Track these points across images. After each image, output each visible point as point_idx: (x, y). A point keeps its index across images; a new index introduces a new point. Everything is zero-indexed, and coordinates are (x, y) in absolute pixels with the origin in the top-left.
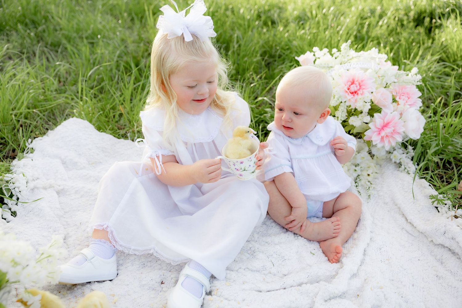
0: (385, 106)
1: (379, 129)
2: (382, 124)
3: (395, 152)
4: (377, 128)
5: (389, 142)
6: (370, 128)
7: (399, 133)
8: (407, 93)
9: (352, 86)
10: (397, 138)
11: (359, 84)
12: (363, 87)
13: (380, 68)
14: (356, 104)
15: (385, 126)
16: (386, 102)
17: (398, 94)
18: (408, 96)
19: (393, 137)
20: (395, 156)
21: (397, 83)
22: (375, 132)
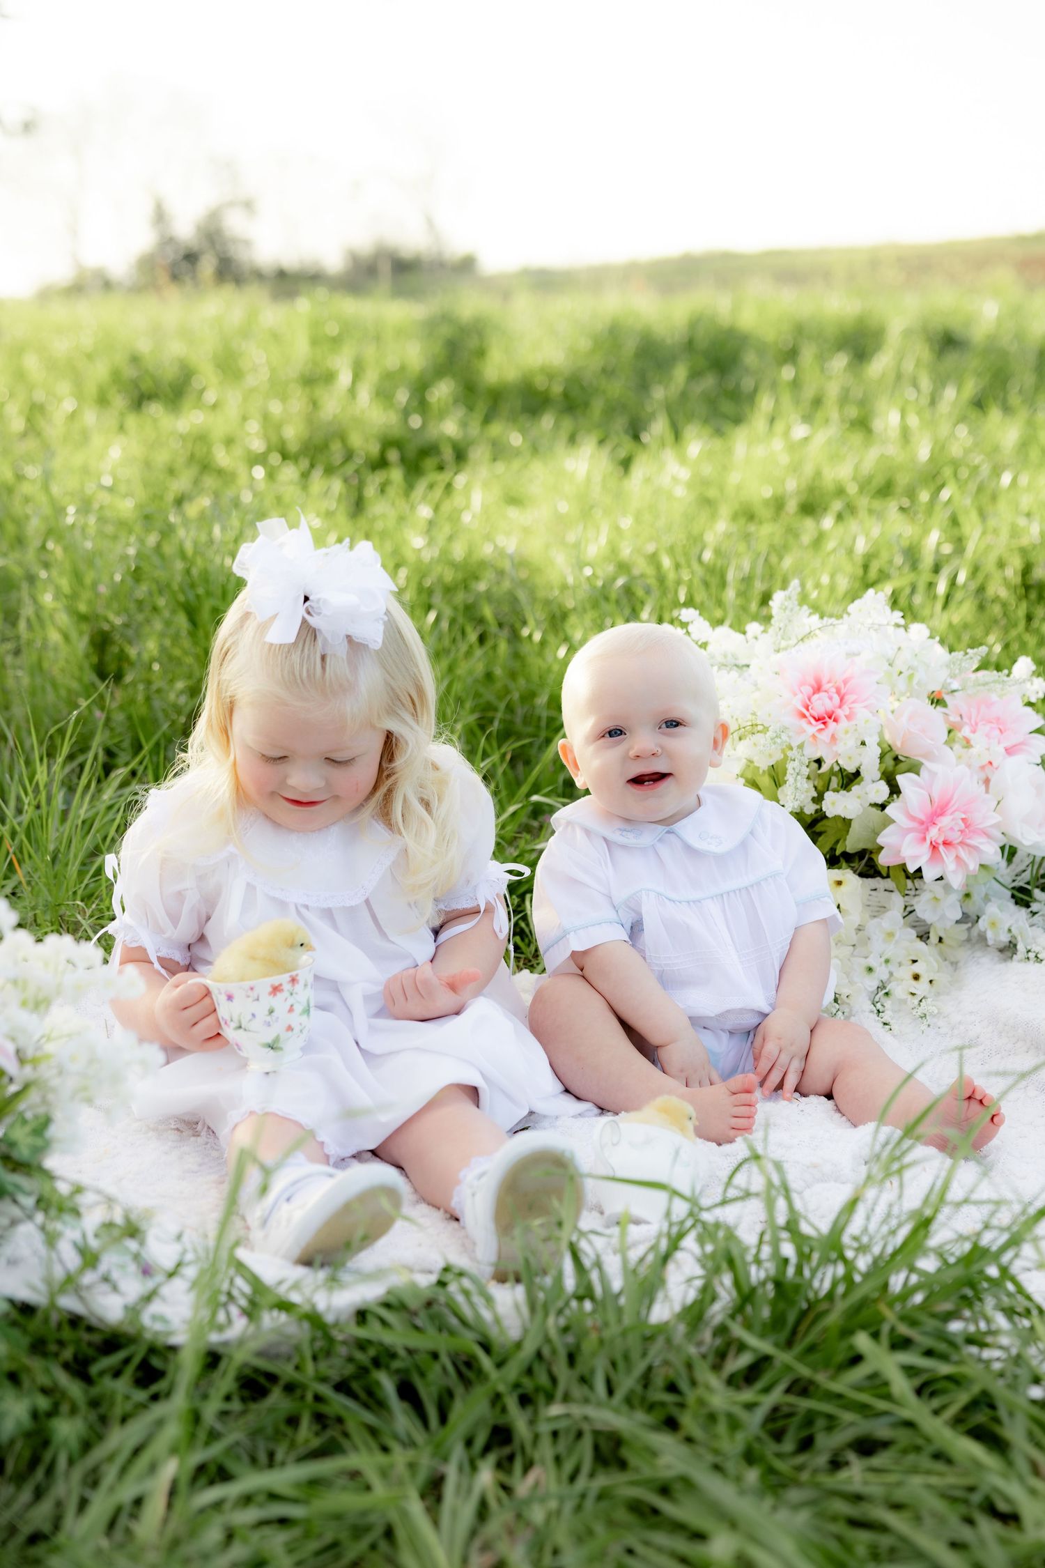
0: (929, 756)
1: (922, 823)
2: (929, 809)
3: (992, 910)
4: (913, 818)
5: (958, 858)
6: (894, 822)
7: (985, 834)
8: (998, 719)
9: (816, 697)
10: (982, 847)
11: (837, 691)
12: (849, 697)
13: (899, 649)
14: (835, 748)
15: (939, 811)
16: (932, 740)
17: (967, 721)
18: (1001, 727)
19: (969, 845)
20: (993, 924)
21: (961, 692)
22: (910, 830)
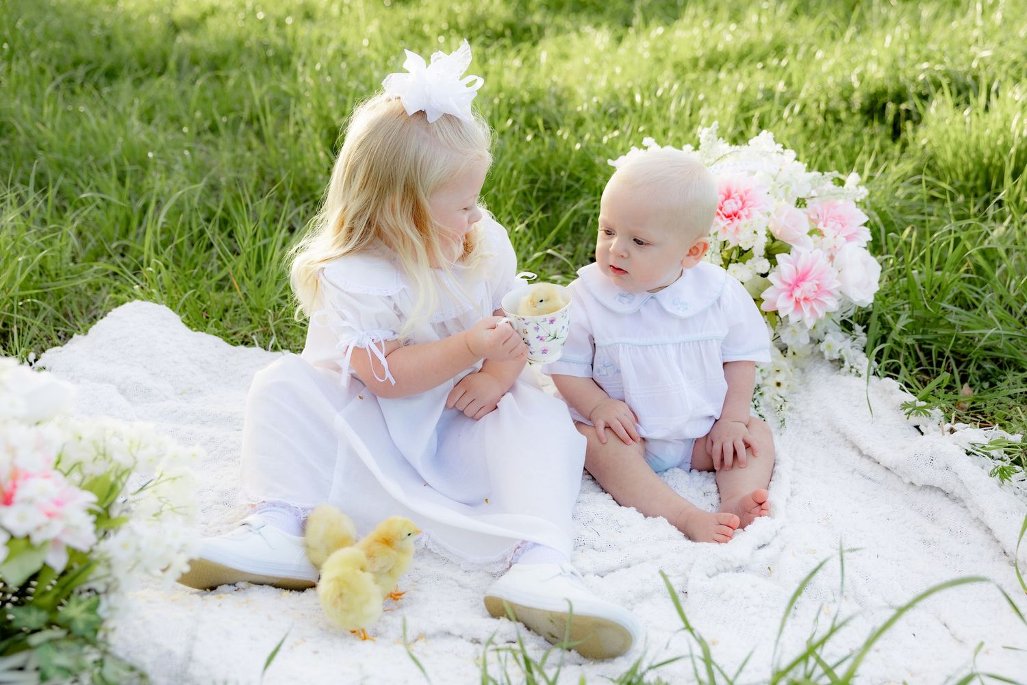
0: (796, 241)
1: (789, 285)
2: (795, 276)
3: (829, 338)
4: (784, 283)
5: (812, 310)
6: (772, 284)
7: (829, 292)
8: (839, 216)
9: (727, 202)
10: (827, 302)
11: (741, 199)
12: (749, 203)
14: (737, 236)
15: (801, 278)
16: (798, 232)
17: (820, 218)
18: (841, 221)
19: (818, 300)
20: (829, 347)
21: (817, 198)
22: (782, 291)
